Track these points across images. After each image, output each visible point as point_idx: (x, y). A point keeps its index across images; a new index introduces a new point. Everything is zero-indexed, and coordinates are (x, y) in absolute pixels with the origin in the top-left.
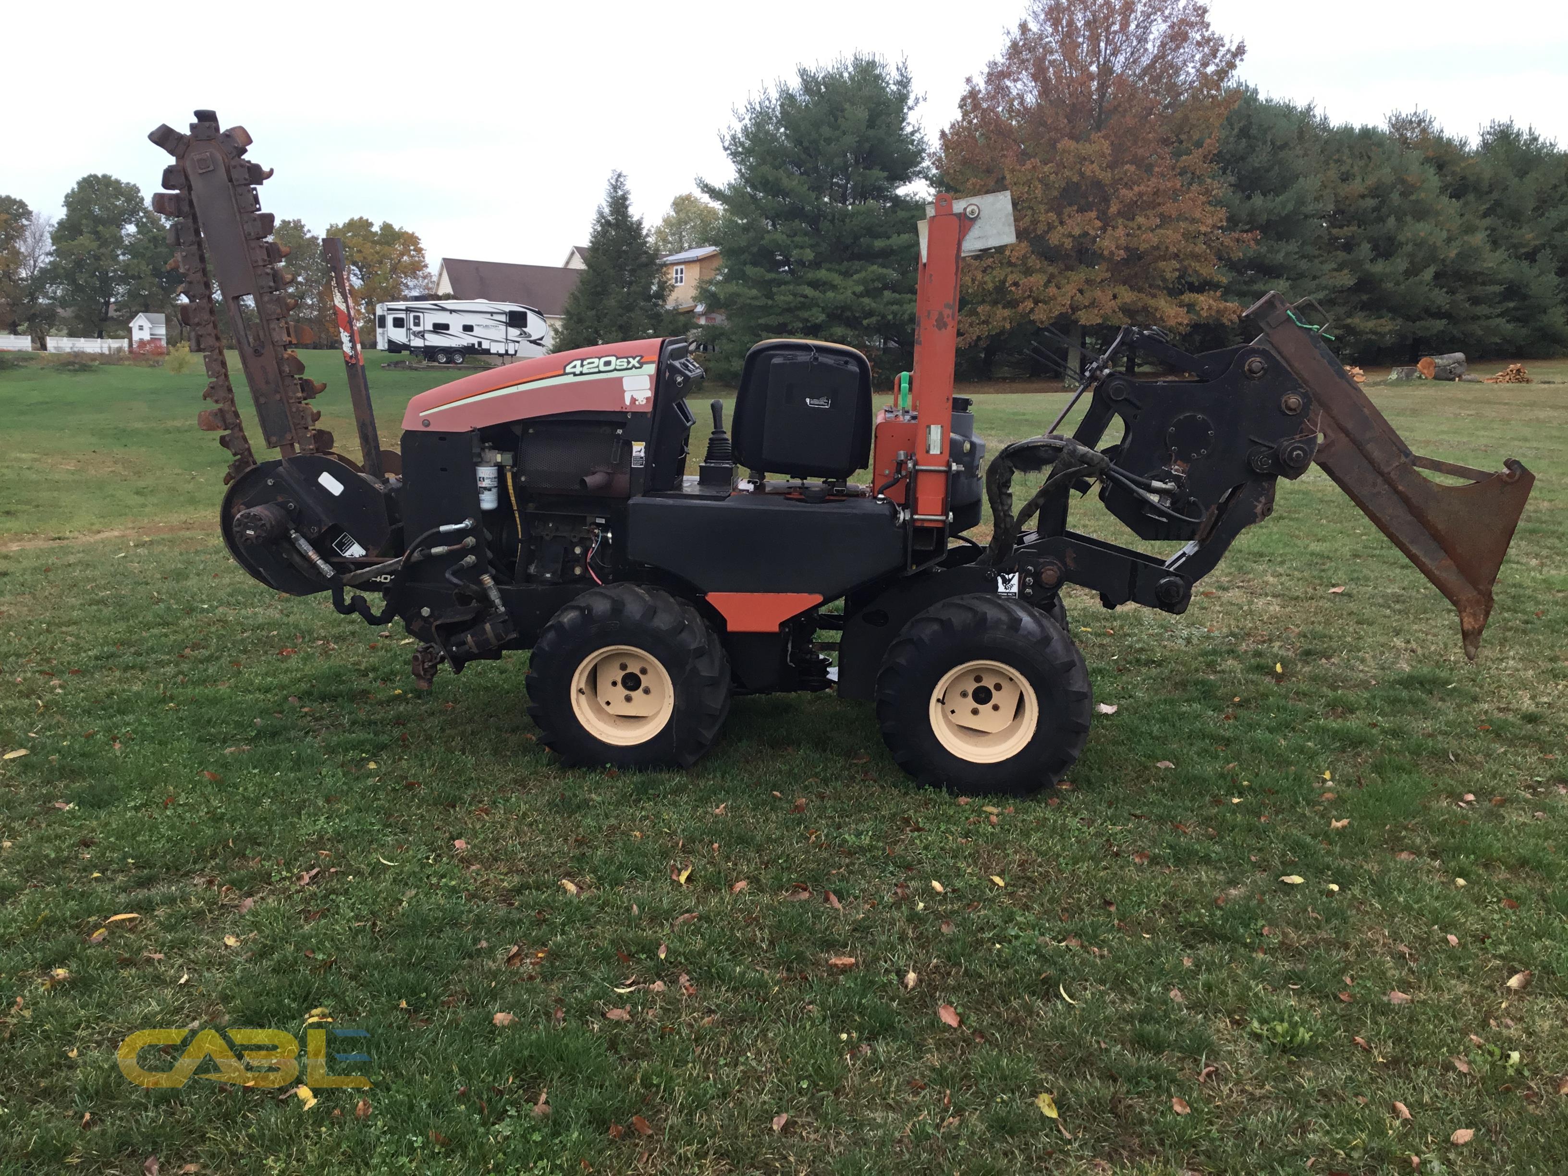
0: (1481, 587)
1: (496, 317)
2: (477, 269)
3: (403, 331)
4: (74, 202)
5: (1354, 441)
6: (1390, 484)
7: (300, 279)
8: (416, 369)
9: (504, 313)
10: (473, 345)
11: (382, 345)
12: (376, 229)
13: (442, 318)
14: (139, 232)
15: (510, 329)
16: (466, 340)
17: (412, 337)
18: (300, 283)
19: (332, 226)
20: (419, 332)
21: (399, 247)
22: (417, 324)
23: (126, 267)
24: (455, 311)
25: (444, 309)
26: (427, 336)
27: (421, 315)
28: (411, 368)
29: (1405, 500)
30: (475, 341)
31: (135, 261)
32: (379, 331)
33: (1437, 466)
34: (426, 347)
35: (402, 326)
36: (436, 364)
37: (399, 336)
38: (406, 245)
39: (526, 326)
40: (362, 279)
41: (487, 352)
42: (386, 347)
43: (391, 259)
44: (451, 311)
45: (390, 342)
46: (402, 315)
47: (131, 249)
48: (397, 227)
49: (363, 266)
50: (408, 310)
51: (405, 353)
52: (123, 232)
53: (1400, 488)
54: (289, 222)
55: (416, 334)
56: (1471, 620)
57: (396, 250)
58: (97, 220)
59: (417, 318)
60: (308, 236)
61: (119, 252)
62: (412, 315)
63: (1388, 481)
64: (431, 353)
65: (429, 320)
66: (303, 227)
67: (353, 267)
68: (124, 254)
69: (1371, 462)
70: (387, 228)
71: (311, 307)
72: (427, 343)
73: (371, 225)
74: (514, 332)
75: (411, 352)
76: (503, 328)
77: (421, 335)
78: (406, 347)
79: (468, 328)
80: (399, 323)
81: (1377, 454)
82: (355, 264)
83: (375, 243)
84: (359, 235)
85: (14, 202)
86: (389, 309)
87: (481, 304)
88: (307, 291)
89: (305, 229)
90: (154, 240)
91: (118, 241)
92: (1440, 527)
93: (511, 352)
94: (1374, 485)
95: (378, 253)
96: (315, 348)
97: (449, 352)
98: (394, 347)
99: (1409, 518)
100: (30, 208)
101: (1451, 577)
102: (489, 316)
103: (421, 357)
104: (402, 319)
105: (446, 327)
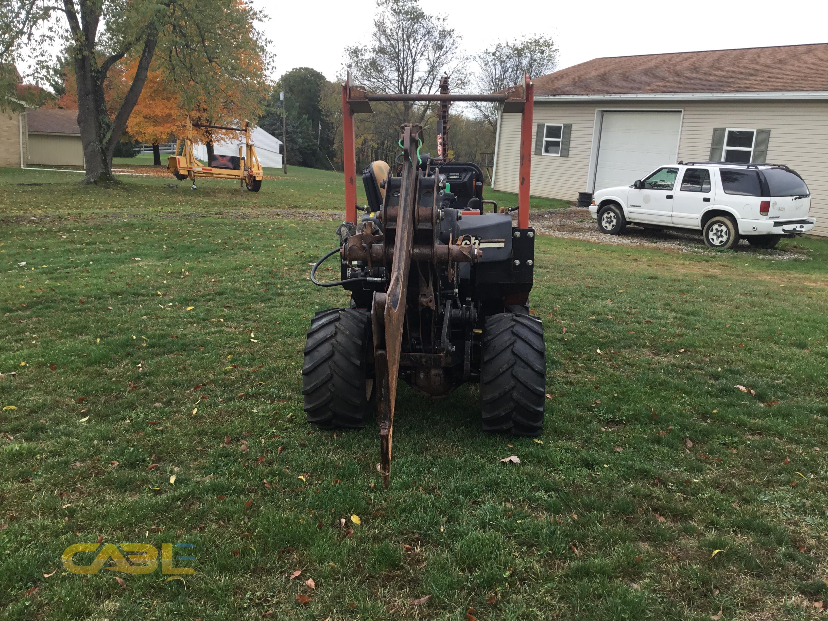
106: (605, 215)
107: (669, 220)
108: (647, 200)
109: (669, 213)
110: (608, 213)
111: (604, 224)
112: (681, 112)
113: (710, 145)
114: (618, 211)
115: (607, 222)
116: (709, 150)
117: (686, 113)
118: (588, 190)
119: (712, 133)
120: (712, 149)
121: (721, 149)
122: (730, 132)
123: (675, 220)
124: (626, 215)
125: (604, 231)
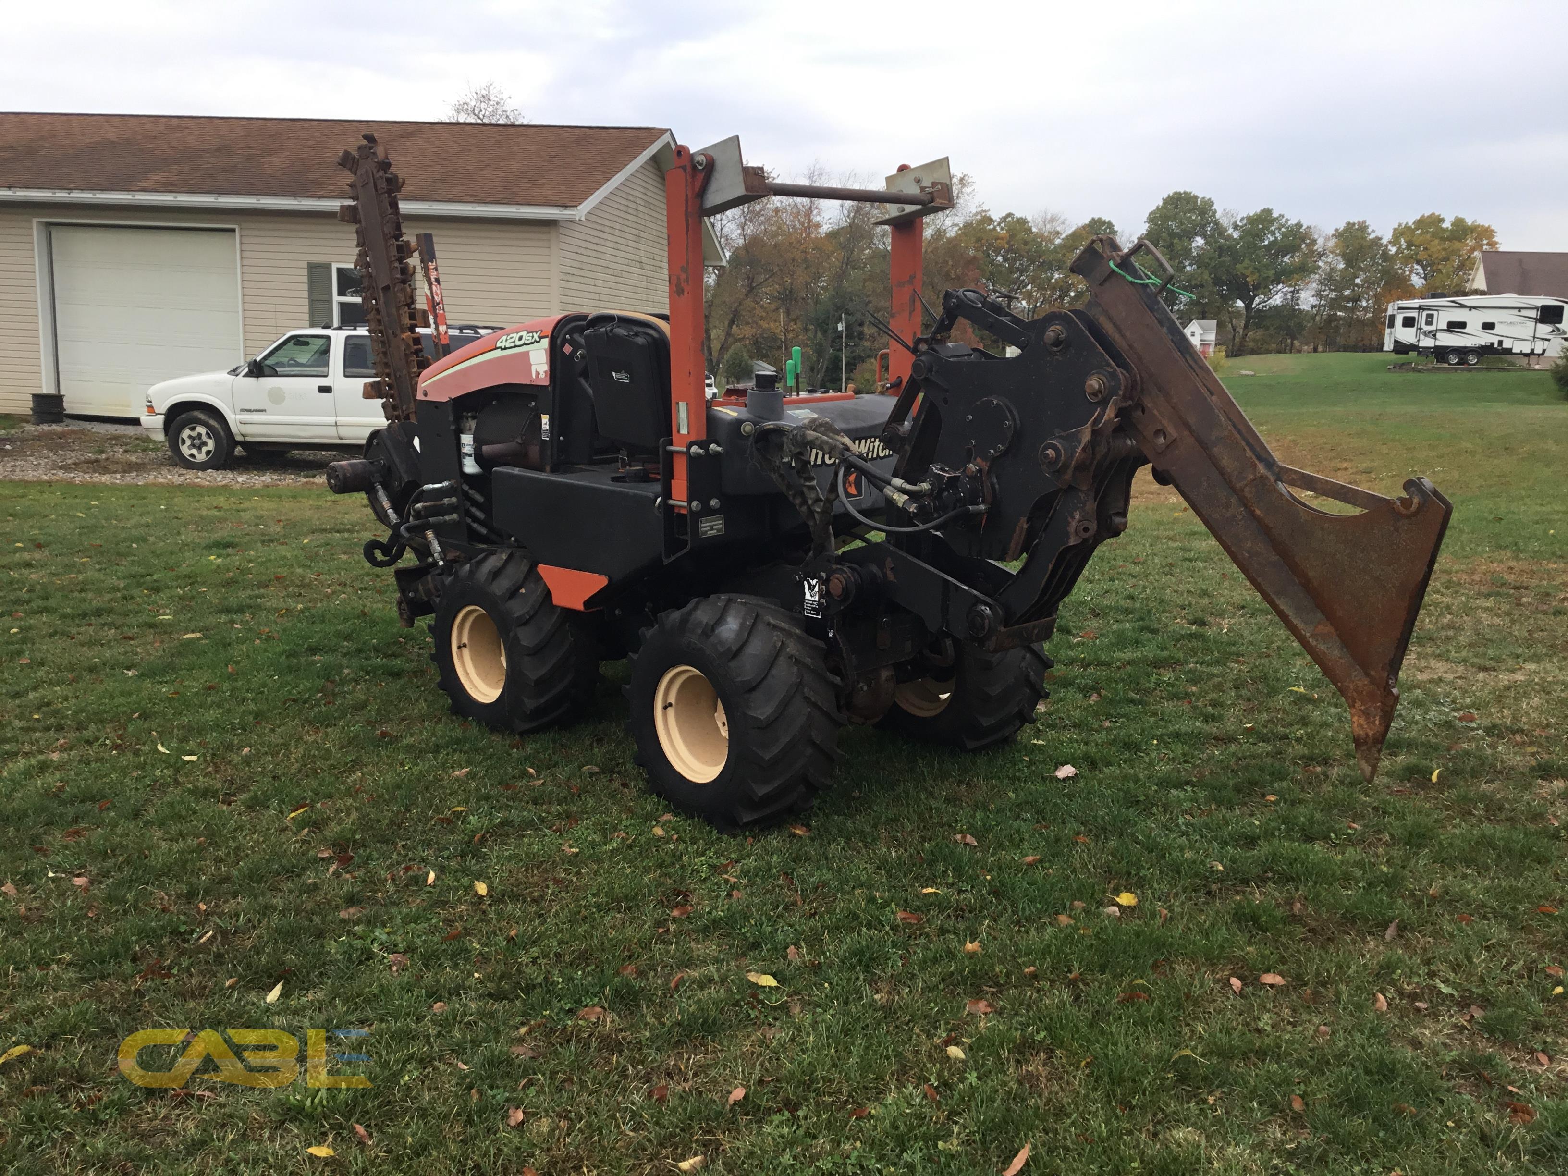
0: (1373, 673)
1: (1523, 313)
2: (1521, 261)
3: (1412, 331)
4: (1158, 219)
5: (1200, 442)
6: (1245, 506)
7: (1358, 281)
8: (1419, 371)
9: (1536, 308)
10: (1493, 344)
11: (1388, 346)
12: (1447, 225)
13: (1457, 315)
14: (1206, 244)
15: (1539, 325)
16: (1486, 339)
17: (1422, 337)
18: (1357, 285)
19: (1400, 225)
20: (1431, 332)
21: (1470, 242)
22: (1429, 323)
23: (1191, 277)
24: (1475, 308)
25: (1462, 306)
26: (1438, 335)
27: (1435, 313)
28: (1415, 370)
29: (1265, 530)
30: (1495, 340)
31: (1199, 271)
32: (1388, 331)
33: (1308, 483)
34: (1436, 347)
35: (1413, 326)
36: (1446, 365)
37: (1407, 336)
38: (1479, 239)
39: (1560, 322)
40: (1425, 278)
41: (1509, 351)
42: (1392, 348)
43: (1460, 256)
44: (1471, 308)
45: (1396, 342)
46: (1414, 314)
47: (1199, 261)
48: (1469, 222)
49: (1427, 266)
50: (1421, 308)
51: (1413, 354)
52: (1194, 245)
53: (1258, 512)
54: (1354, 224)
55: (1426, 334)
56: (1362, 721)
57: (1467, 245)
58: (1172, 235)
59: (1430, 316)
60: (1372, 236)
61: (1187, 263)
62: (1425, 313)
63: (1244, 502)
64: (1441, 353)
65: (1442, 320)
66: (1367, 227)
67: (1416, 266)
68: (1191, 265)
69: (1222, 472)
70: (1459, 223)
71: (1366, 309)
72: (1438, 343)
73: (1443, 220)
74: (1544, 329)
75: (1419, 353)
76: (1532, 324)
77: (1433, 334)
78: (1413, 348)
79: (1488, 326)
80: (1409, 322)
81: (1226, 462)
82: (1419, 262)
83: (1443, 239)
84: (1428, 232)
85: (1104, 223)
86: (1400, 308)
87: (1510, 299)
88: (1363, 293)
89: (1370, 230)
90: (1220, 249)
91: (1187, 252)
92: (1311, 574)
93: (1538, 351)
94: (1228, 506)
95: (1445, 249)
96: (1364, 351)
97: (1462, 352)
98: (1400, 348)
99: (1275, 558)
100: (1116, 228)
101: (1334, 652)
102: (1516, 312)
103: (1432, 357)
104: (1413, 319)
105: (1463, 325)
106: (186, 433)
107: (332, 431)
108: (277, 397)
109: (331, 420)
110: (193, 429)
111: (186, 450)
112: (233, 230)
113: (306, 294)
114: (213, 422)
115: (193, 446)
116: (306, 302)
117: (245, 233)
118: (47, 388)
119: (305, 272)
120: (312, 302)
121: (330, 301)
122: (339, 270)
123: (343, 432)
124: (234, 429)
125: (189, 464)
